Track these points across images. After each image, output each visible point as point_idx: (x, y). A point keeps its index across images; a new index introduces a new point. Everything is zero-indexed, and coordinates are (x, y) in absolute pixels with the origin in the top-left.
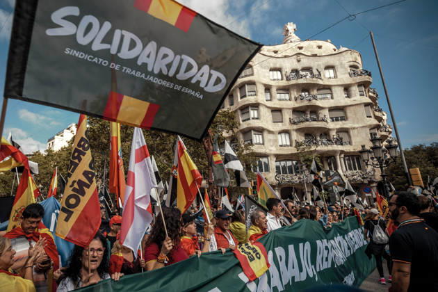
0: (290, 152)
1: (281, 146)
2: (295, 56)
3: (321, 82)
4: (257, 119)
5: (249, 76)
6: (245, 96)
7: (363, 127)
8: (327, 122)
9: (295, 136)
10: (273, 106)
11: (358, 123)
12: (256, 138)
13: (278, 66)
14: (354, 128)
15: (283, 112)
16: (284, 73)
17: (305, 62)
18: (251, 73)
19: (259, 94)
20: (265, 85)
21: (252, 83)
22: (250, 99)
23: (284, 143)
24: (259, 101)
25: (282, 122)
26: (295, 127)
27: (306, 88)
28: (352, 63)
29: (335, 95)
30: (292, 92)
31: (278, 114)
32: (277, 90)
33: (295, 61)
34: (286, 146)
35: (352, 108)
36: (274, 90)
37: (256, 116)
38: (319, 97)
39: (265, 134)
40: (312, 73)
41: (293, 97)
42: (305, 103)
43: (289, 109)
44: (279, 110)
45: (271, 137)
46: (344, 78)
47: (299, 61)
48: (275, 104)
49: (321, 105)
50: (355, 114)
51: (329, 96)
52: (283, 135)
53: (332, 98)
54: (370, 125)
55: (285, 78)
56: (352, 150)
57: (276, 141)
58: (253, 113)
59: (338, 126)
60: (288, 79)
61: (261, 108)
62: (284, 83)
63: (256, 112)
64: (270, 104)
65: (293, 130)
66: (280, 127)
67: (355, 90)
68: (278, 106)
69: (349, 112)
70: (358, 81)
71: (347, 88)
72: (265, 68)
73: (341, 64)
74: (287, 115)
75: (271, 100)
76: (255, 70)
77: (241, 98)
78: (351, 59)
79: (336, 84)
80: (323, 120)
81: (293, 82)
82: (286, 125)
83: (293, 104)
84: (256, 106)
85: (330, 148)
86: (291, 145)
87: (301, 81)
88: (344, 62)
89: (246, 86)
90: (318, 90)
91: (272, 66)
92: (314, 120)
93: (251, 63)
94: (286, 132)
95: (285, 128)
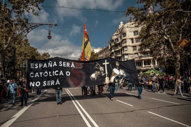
4: (127, 51)
5: (125, 37)
9: (139, 55)
12: (126, 57)
13: (136, 30)
16: (138, 32)
19: (127, 42)
20: (130, 39)
21: (125, 39)
22: (124, 45)
24: (127, 45)
25: (136, 50)
26: (139, 52)
31: (135, 47)
32: (136, 39)
34: (136, 58)
36: (134, 40)
39: (129, 55)
43: (139, 45)
44: (135, 46)
45: (132, 55)
52: (136, 54)
55: (138, 34)
58: (125, 49)
61: (128, 47)
64: (132, 45)
66: (135, 52)
68: (134, 45)
72: (131, 32)
74: (138, 48)
75: (133, 43)
76: (127, 34)
84: (126, 47)
85: (148, 58)
86: (138, 57)
91: (134, 31)
93: (126, 32)
94: (137, 53)
95: (137, 52)
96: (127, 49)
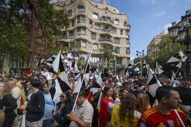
0: (97, 53)
1: (93, 50)
2: (105, 10)
3: (113, 25)
4: (84, 35)
5: (83, 12)
6: (80, 22)
7: (125, 47)
8: (113, 42)
9: (100, 47)
10: (92, 31)
11: (123, 46)
12: (83, 44)
13: (97, 12)
14: (122, 47)
15: (96, 35)
16: (99, 16)
17: (108, 14)
18: (84, 11)
19: (87, 23)
20: (90, 19)
22: (82, 24)
23: (95, 49)
24: (86, 26)
25: (95, 39)
26: (100, 42)
27: (107, 26)
28: (125, 21)
29: (117, 33)
30: (101, 26)
31: (94, 35)
32: (95, 24)
33: (104, 12)
34: (96, 50)
35: (122, 39)
36: (94, 23)
37: (84, 34)
38: (111, 32)
39: (87, 43)
40: (110, 20)
41: (101, 29)
42: (106, 33)
43: (99, 34)
45: (90, 45)
46: (122, 26)
47: (106, 13)
48: (93, 30)
49: (112, 35)
50: (123, 42)
51: (115, 32)
53: (116, 33)
54: (127, 47)
55: (99, 19)
56: (119, 56)
57: (92, 47)
58: (82, 32)
59: (116, 46)
60: (100, 20)
61: (87, 30)
62: (98, 21)
63: (84, 32)
64: (91, 29)
65: (100, 44)
66: (94, 41)
67: (124, 32)
68: (95, 31)
69: (121, 41)
70: (126, 28)
71: (122, 31)
72: (91, 11)
73: (121, 20)
74: (98, 37)
75: (91, 28)
76: (86, 10)
77: (78, 23)
78: (125, 19)
79: (118, 28)
80: (112, 42)
81: (102, 22)
82: (97, 41)
83: (101, 32)
84: (84, 28)
86: (97, 50)
87: (106, 22)
88: (123, 19)
89: (81, 17)
90: (112, 28)
91: (94, 11)
92: (108, 41)
93: (85, 6)
94: (96, 44)
95: (96, 42)
96: (85, 32)
